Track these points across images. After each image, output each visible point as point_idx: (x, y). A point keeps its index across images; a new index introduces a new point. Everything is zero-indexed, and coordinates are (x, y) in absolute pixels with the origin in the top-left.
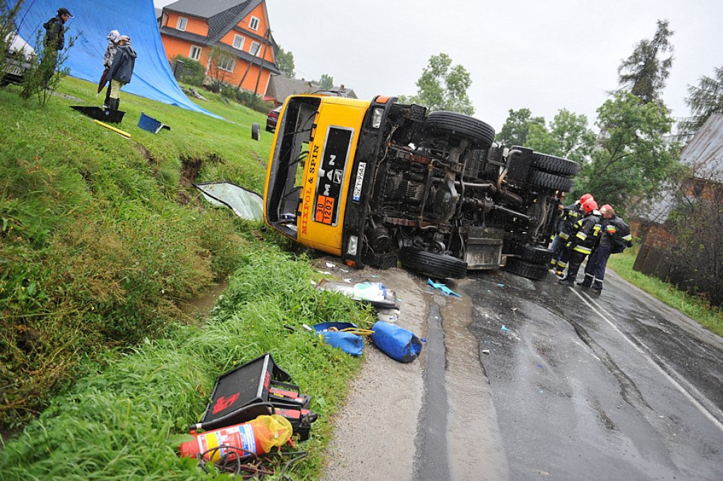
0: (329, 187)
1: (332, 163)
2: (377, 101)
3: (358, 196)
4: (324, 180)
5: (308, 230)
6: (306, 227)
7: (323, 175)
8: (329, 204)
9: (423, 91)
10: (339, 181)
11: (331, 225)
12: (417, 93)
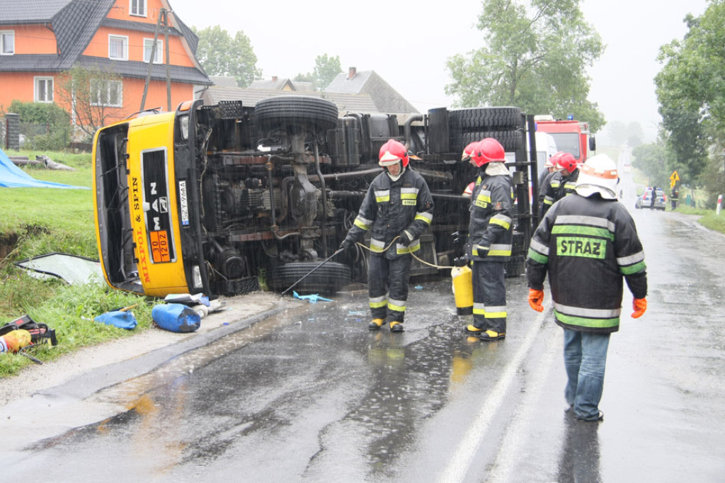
0: (158, 219)
1: (154, 192)
2: (181, 109)
3: (187, 220)
4: (151, 214)
5: (150, 277)
6: (147, 274)
7: (148, 208)
8: (162, 239)
9: (494, 34)
10: (166, 209)
11: (170, 262)
12: (484, 41)
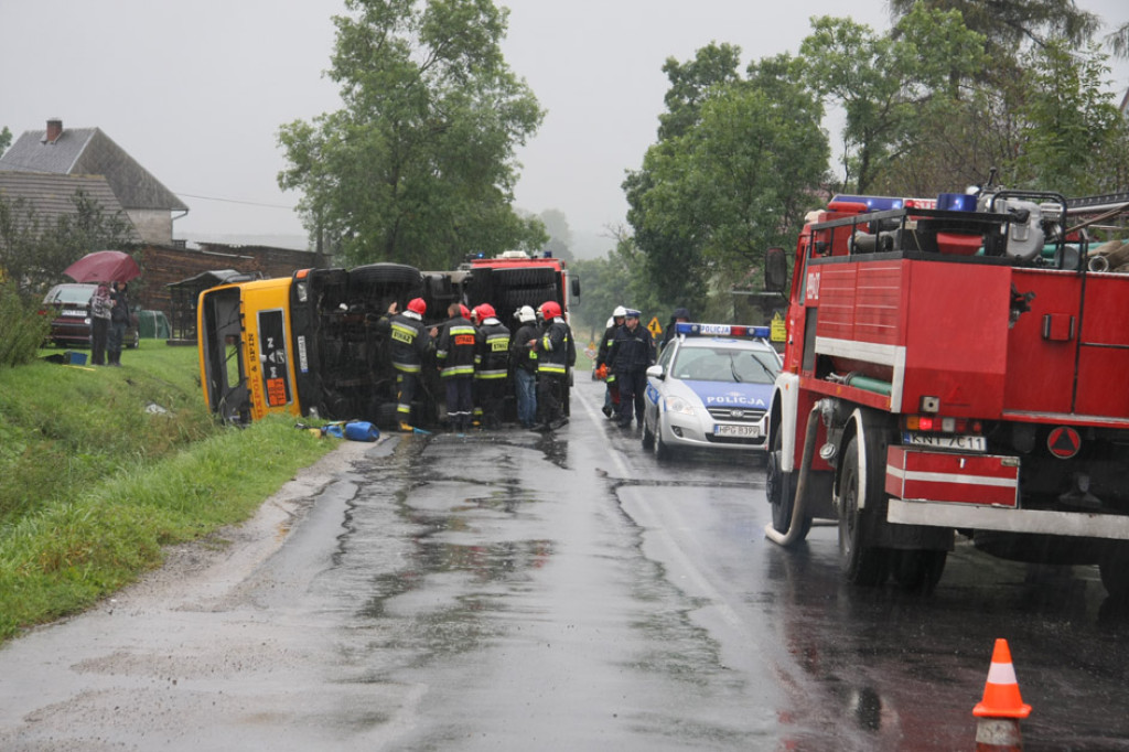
0: (273, 369)
1: (270, 346)
2: (297, 277)
3: (306, 367)
4: (267, 364)
7: (265, 360)
8: (279, 386)
9: (358, 88)
10: (283, 360)
11: (286, 404)
12: (340, 100)
